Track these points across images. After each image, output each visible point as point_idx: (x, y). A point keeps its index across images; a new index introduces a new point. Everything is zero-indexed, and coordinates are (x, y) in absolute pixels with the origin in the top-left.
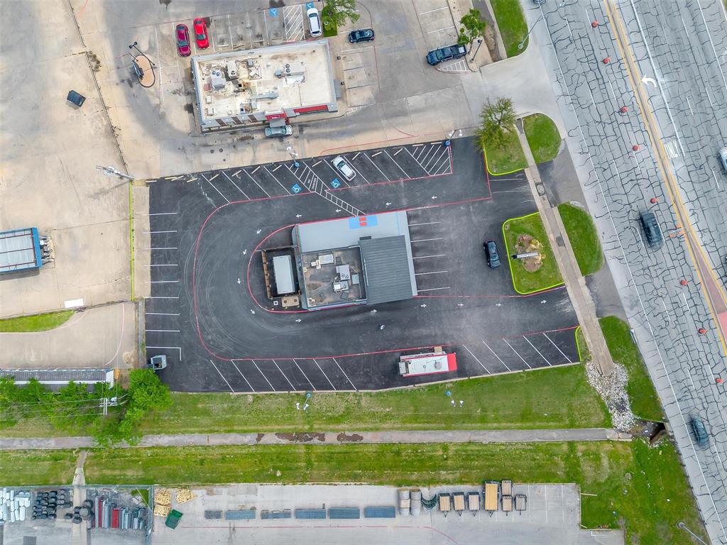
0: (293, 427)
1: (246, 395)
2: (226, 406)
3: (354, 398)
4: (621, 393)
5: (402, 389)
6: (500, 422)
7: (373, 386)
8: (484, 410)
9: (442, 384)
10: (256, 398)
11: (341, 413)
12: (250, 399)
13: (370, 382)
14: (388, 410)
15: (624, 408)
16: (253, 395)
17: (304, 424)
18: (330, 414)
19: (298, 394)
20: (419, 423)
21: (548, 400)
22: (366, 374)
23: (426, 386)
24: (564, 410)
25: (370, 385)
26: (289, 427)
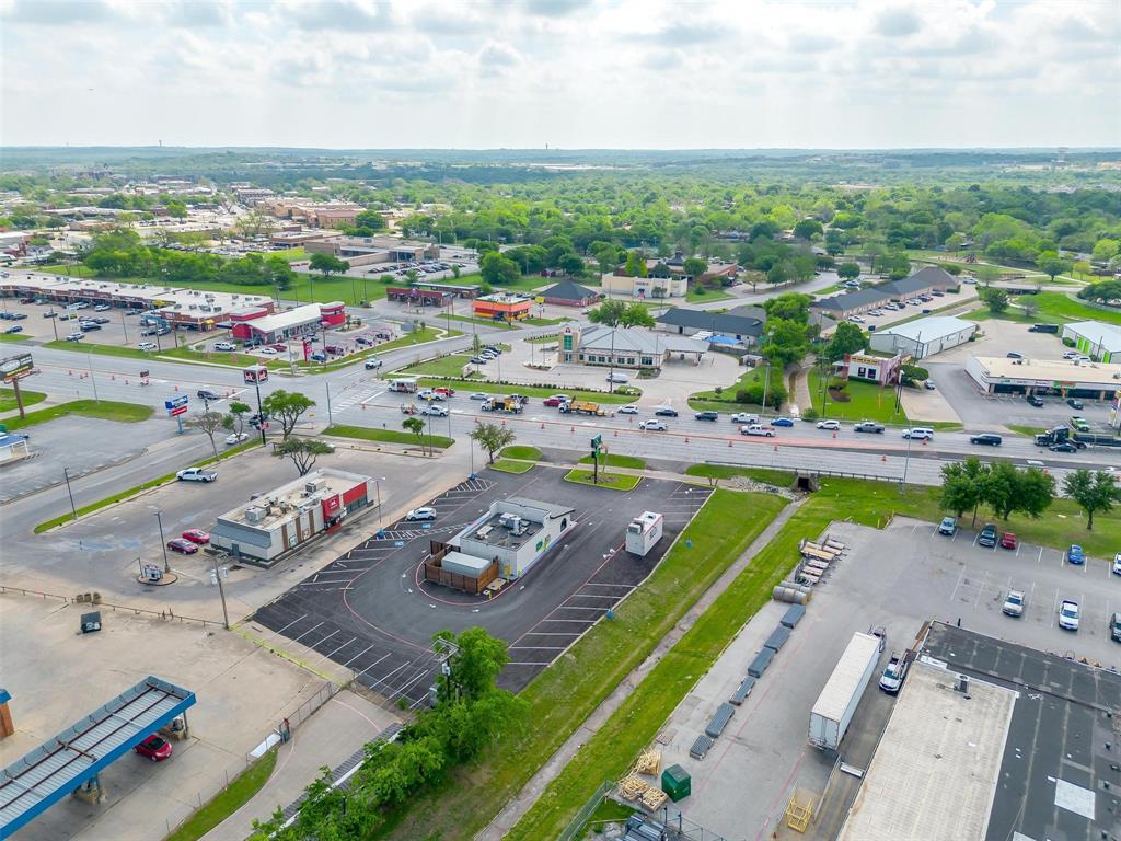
0: (638, 649)
1: (563, 656)
2: (559, 681)
3: (642, 593)
10: (575, 652)
12: (572, 657)
13: (635, 576)
16: (569, 652)
17: (642, 641)
19: (602, 623)
22: (624, 574)
26: (636, 653)
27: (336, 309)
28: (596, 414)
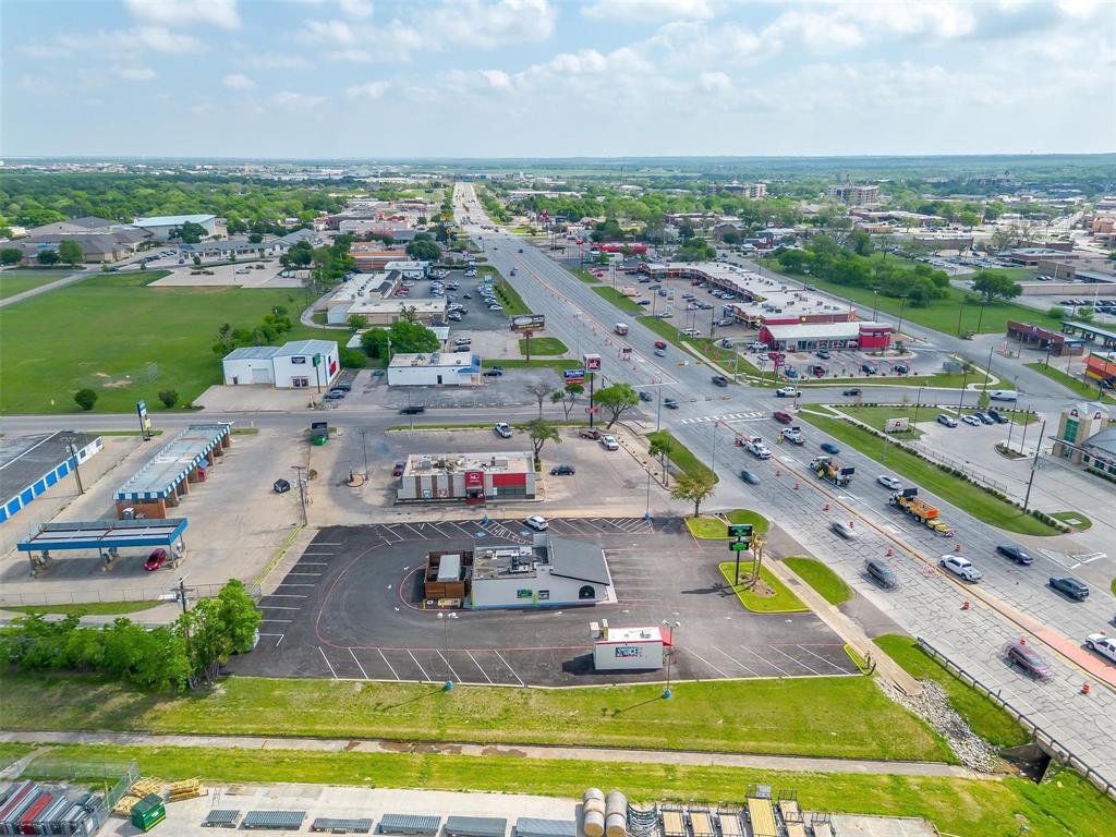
0: (414, 730)
1: (354, 682)
2: (316, 695)
3: (519, 696)
4: (948, 715)
5: (595, 689)
6: (759, 741)
7: (551, 681)
8: (728, 720)
9: (657, 685)
10: (368, 688)
11: (496, 715)
12: (359, 688)
13: (547, 677)
14: (571, 714)
15: (963, 734)
16: (364, 683)
17: (431, 727)
18: (477, 716)
19: (432, 686)
20: (624, 734)
21: (830, 713)
22: (541, 668)
23: (632, 687)
24: (863, 728)
25: (547, 681)
26: (406, 730)
27: (882, 331)
28: (925, 524)
